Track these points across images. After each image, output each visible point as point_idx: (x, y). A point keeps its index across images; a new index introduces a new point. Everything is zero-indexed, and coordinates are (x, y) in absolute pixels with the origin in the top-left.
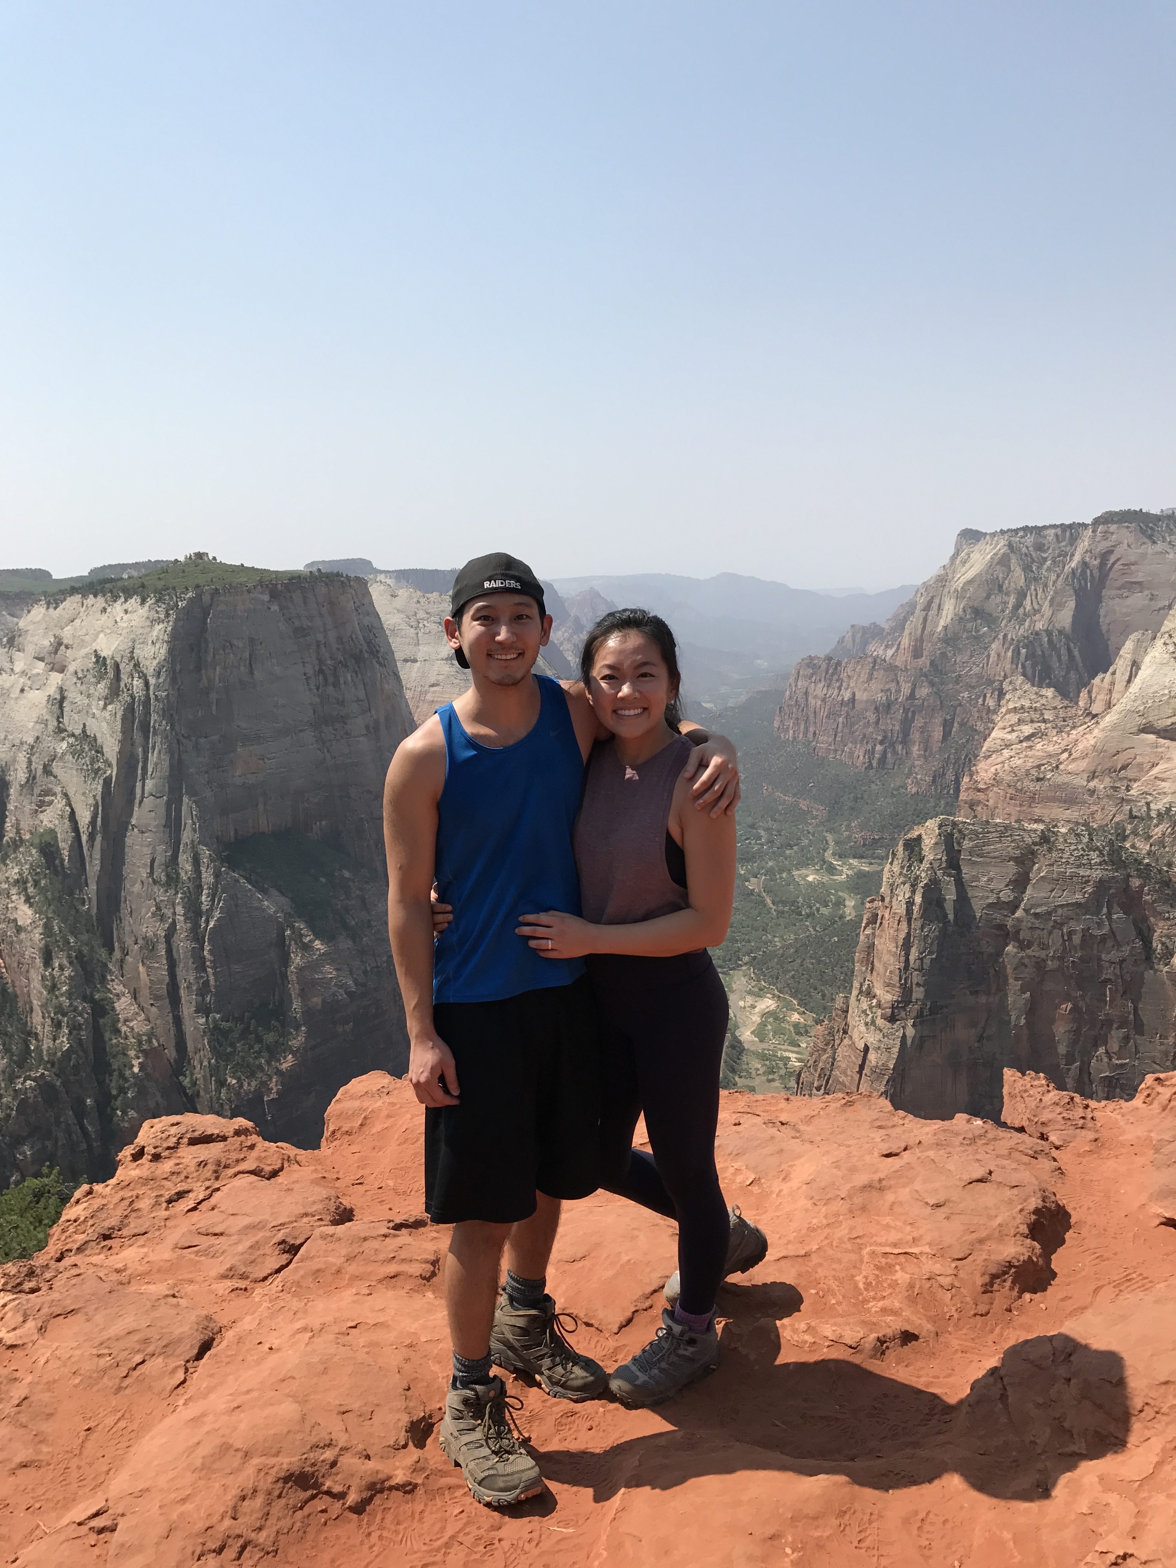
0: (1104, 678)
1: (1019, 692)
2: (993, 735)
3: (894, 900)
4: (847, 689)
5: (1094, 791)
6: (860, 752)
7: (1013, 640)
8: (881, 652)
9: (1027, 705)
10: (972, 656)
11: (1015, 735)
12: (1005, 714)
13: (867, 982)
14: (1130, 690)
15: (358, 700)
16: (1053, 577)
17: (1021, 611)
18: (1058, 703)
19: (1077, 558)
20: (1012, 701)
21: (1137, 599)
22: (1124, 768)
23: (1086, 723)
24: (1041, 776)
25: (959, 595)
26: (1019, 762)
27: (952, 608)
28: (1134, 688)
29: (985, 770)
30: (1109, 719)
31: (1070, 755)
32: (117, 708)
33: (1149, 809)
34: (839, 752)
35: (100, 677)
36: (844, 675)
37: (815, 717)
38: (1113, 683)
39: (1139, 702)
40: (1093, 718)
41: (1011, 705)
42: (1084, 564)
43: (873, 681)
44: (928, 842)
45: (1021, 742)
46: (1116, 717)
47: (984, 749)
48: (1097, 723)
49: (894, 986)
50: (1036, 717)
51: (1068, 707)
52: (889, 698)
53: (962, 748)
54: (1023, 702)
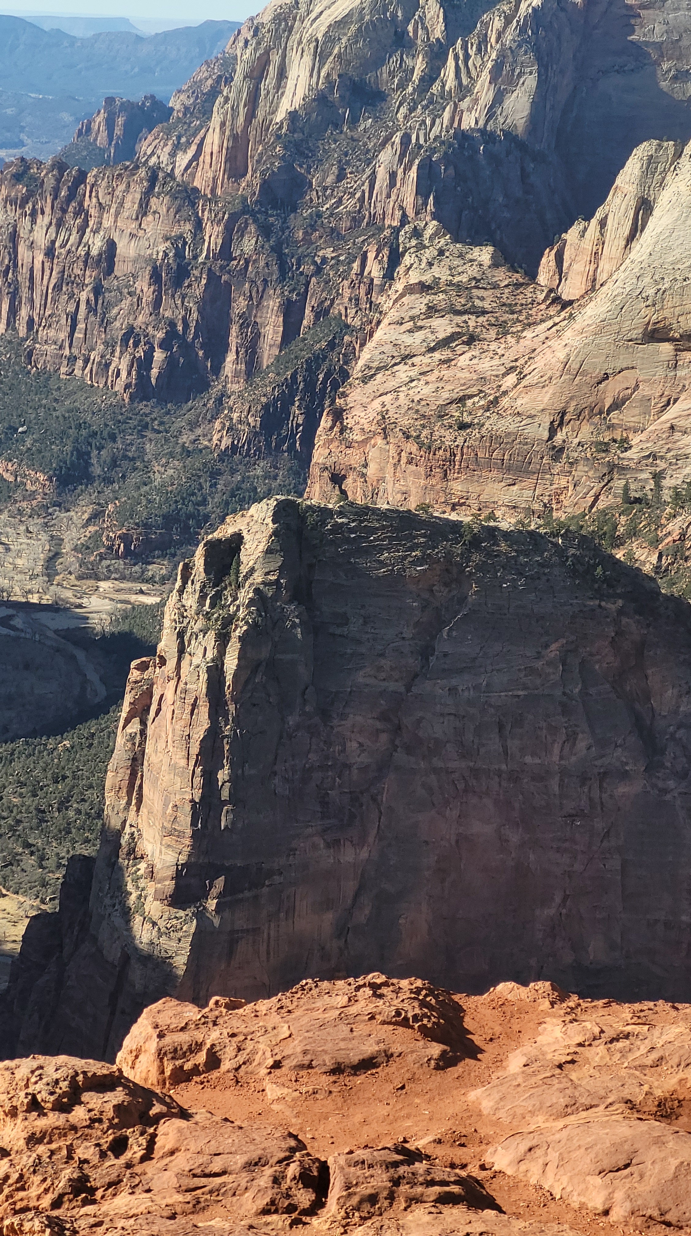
0: (585, 229)
1: (429, 253)
2: (378, 335)
3: (185, 664)
4: (95, 232)
5: (561, 450)
6: (121, 362)
7: (420, 147)
8: (164, 158)
9: (444, 278)
10: (341, 177)
11: (419, 336)
12: (402, 295)
13: (128, 830)
14: (632, 256)
16: (498, 23)
17: (435, 88)
18: (502, 276)
20: (416, 269)
22: (617, 405)
23: (551, 317)
24: (467, 419)
25: (319, 50)
26: (426, 391)
27: (304, 74)
28: (641, 249)
30: (592, 312)
31: (520, 380)
33: (658, 486)
34: (80, 363)
36: (90, 203)
37: (31, 288)
39: (647, 280)
40: (563, 308)
41: (414, 278)
43: (150, 218)
44: (253, 548)
45: (431, 350)
46: (604, 309)
47: (361, 363)
48: (571, 317)
49: (180, 835)
50: (460, 302)
51: (518, 285)
52: (179, 254)
53: (318, 359)
54: (436, 271)
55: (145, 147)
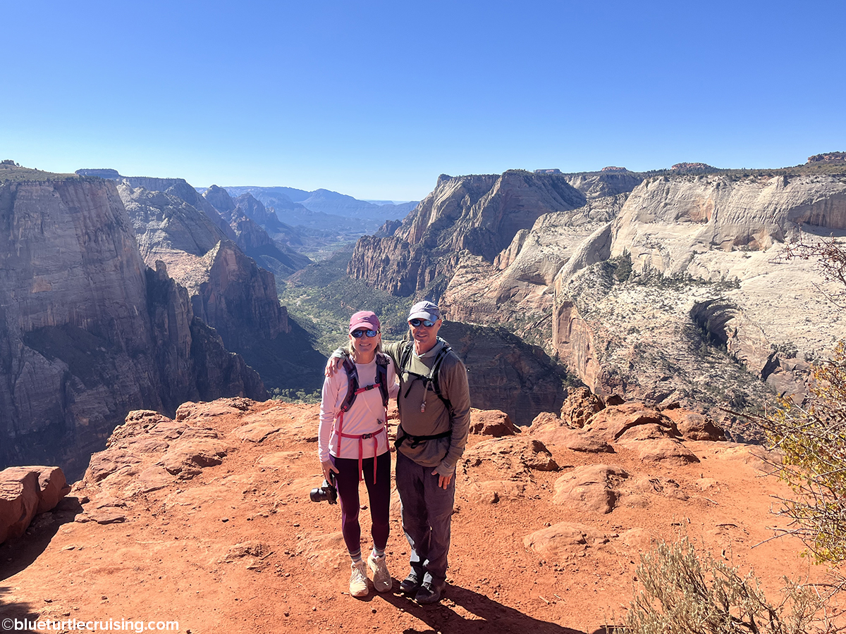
0: (505, 252)
1: (466, 258)
2: (453, 279)
4: (383, 253)
5: (500, 307)
6: (390, 286)
7: (464, 232)
8: (400, 236)
9: (470, 264)
10: (444, 240)
11: (464, 279)
12: (459, 269)
14: (517, 258)
15: (110, 251)
16: (483, 201)
17: (468, 217)
18: (485, 264)
19: (495, 192)
21: (522, 214)
22: (514, 295)
23: (497, 274)
24: (476, 299)
25: (439, 208)
26: (466, 292)
27: (435, 214)
29: (450, 296)
31: (489, 289)
33: (524, 316)
34: (379, 286)
36: (382, 247)
37: (368, 268)
38: (509, 254)
39: (521, 264)
40: (500, 271)
41: (462, 264)
42: (498, 195)
43: (397, 250)
45: (467, 282)
46: (510, 271)
47: (449, 285)
48: (502, 273)
50: (474, 270)
51: (488, 266)
52: (404, 259)
53: (439, 285)
54: (468, 263)
55: (396, 232)
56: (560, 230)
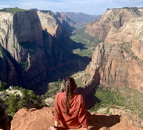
2: (109, 33)
3: (97, 51)
4: (93, 27)
5: (120, 40)
6: (94, 34)
7: (112, 22)
8: (97, 23)
9: (113, 30)
12: (111, 31)
13: (93, 60)
15: (36, 26)
18: (117, 30)
19: (120, 13)
20: (111, 29)
21: (126, 18)
22: (123, 37)
23: (119, 32)
24: (114, 38)
25: (106, 16)
26: (112, 36)
28: (125, 28)
30: (122, 32)
31: (117, 36)
32: (7, 26)
33: (126, 42)
34: (92, 35)
35: (5, 22)
37: (89, 30)
38: (123, 27)
39: (126, 30)
42: (121, 13)
43: (96, 26)
44: (101, 45)
45: (112, 34)
47: (108, 35)
49: (96, 61)
53: (105, 34)
56: (136, 22)
